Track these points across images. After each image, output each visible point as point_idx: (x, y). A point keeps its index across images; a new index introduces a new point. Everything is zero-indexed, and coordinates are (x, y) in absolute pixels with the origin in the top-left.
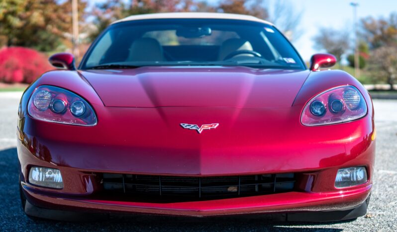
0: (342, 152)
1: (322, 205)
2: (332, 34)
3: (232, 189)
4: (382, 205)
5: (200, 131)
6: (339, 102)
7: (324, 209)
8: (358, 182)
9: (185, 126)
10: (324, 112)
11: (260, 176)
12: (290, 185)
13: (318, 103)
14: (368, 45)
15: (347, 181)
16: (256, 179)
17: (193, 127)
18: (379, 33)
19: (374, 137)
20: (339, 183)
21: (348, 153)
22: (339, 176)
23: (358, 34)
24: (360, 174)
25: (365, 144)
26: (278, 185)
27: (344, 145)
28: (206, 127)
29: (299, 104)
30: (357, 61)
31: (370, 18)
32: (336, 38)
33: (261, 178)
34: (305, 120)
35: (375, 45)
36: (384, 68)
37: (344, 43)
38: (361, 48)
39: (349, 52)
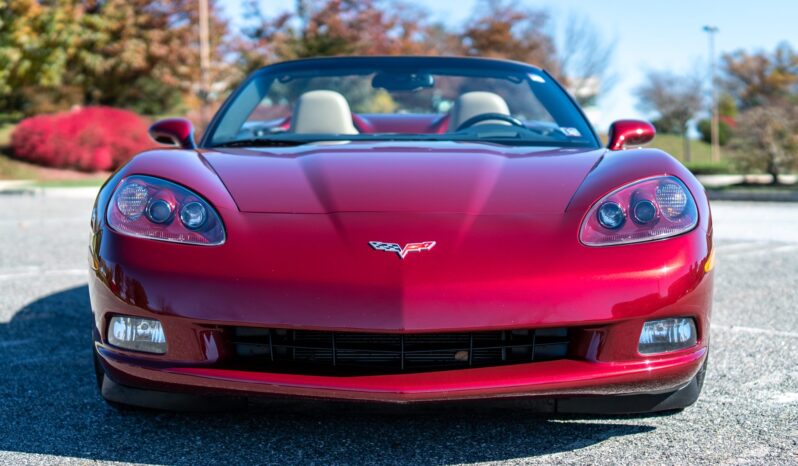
0: (653, 290)
1: (618, 385)
2: (671, 83)
3: (462, 355)
4: (730, 386)
5: (403, 254)
6: (647, 205)
7: (622, 392)
8: (680, 344)
9: (377, 245)
10: (621, 221)
11: (508, 332)
12: (561, 349)
13: (610, 207)
14: (735, 103)
15: (661, 343)
16: (503, 338)
17: (390, 247)
18: (756, 80)
19: (709, 267)
20: (647, 347)
21: (664, 294)
22: (647, 334)
23: (717, 81)
24: (684, 331)
25: (694, 279)
26: (537, 349)
27: (657, 281)
28: (414, 247)
29: (578, 208)
30: (715, 131)
31: (740, 53)
32: (678, 90)
33: (510, 337)
34: (588, 236)
35: (748, 103)
36: (762, 146)
37: (692, 99)
38: (723, 108)
39: (702, 115)
